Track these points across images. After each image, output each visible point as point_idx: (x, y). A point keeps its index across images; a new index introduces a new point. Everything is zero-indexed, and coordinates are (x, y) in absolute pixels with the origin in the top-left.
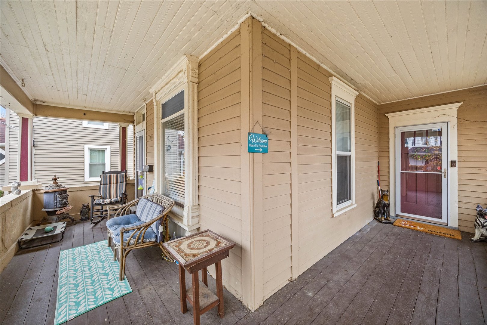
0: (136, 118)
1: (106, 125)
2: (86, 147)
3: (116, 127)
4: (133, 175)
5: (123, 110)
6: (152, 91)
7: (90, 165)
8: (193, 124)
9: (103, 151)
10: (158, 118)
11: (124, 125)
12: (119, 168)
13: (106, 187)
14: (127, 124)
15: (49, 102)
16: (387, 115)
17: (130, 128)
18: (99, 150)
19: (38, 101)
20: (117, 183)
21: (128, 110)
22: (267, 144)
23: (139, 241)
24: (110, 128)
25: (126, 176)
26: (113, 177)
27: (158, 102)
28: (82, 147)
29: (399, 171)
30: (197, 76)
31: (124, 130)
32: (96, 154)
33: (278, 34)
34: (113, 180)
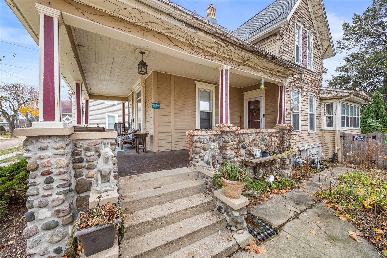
0: (129, 98)
1: (116, 102)
2: (107, 114)
3: (120, 103)
4: (128, 125)
5: (123, 95)
6: (133, 88)
7: (108, 124)
8: (143, 101)
9: (114, 116)
10: (135, 99)
11: (124, 102)
12: (122, 122)
13: (117, 129)
14: (125, 101)
15: (95, 94)
16: (243, 93)
17: (126, 103)
18: (112, 116)
19: (91, 93)
20: (121, 128)
21: (125, 95)
22: (160, 106)
23: (127, 139)
24: (118, 104)
25: (125, 125)
26: (119, 125)
27: (135, 92)
28: (104, 114)
29: (247, 121)
30: (145, 84)
31: (124, 104)
32: (111, 118)
33: (165, 73)
34: (119, 127)
